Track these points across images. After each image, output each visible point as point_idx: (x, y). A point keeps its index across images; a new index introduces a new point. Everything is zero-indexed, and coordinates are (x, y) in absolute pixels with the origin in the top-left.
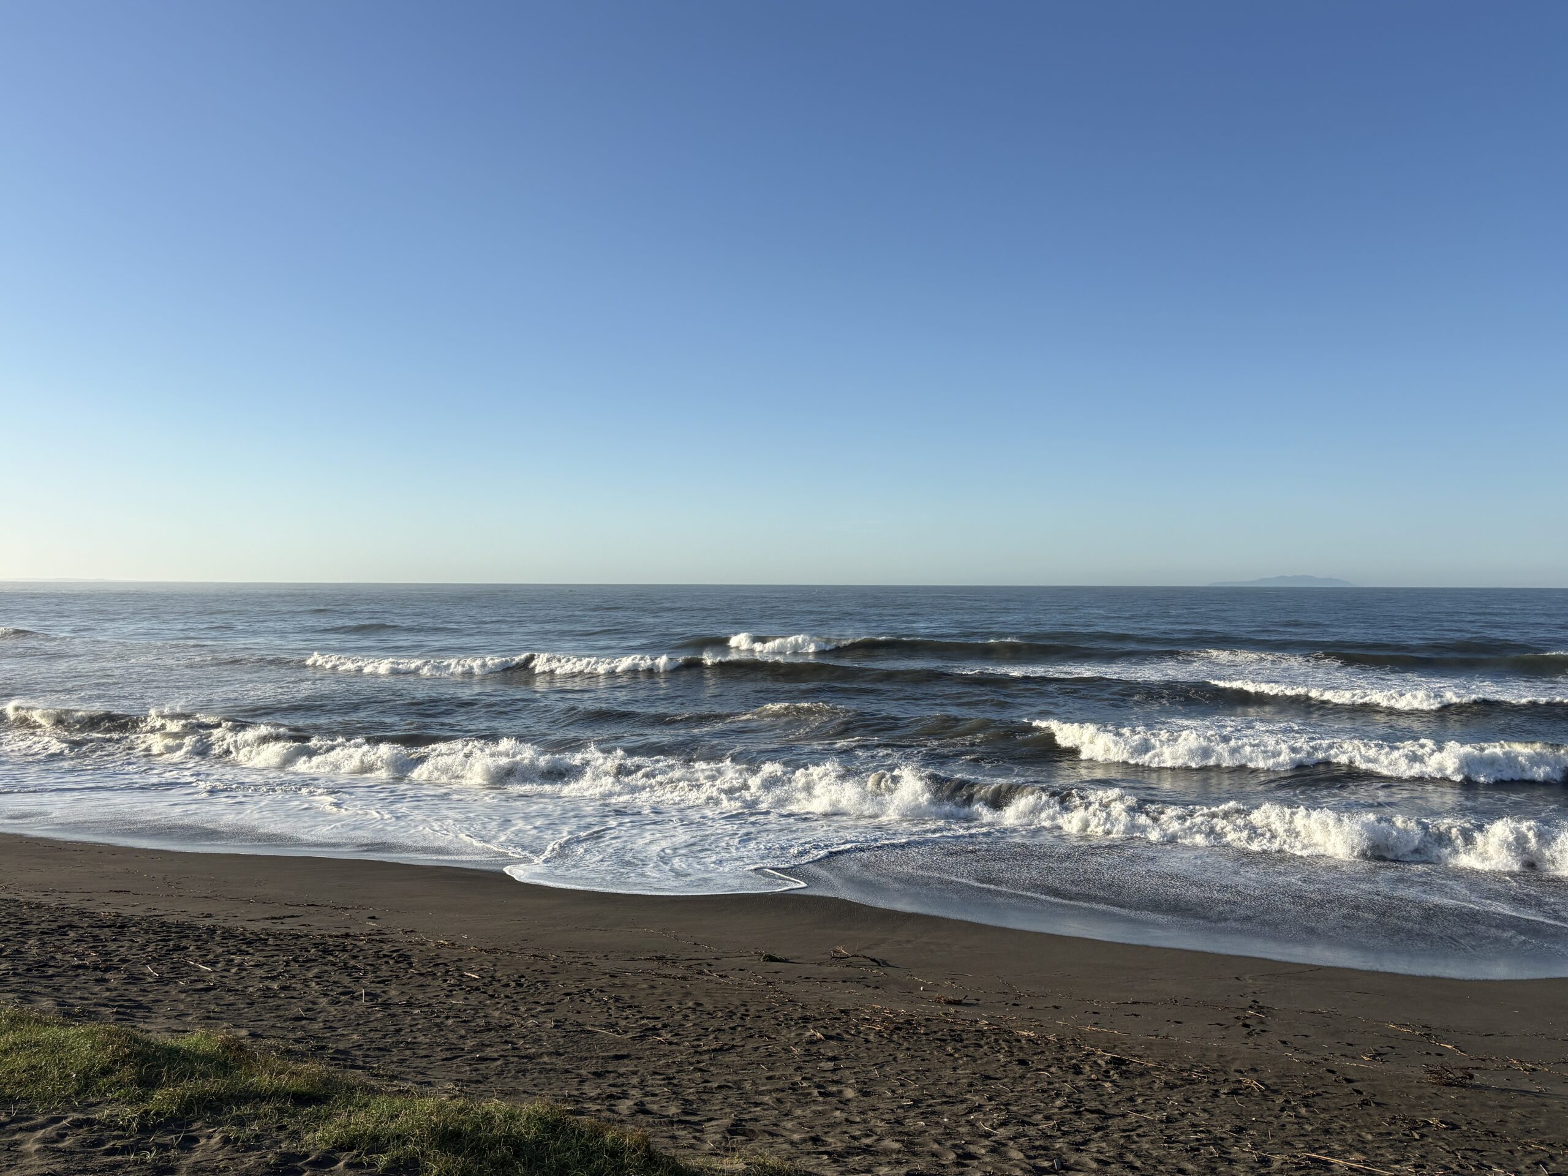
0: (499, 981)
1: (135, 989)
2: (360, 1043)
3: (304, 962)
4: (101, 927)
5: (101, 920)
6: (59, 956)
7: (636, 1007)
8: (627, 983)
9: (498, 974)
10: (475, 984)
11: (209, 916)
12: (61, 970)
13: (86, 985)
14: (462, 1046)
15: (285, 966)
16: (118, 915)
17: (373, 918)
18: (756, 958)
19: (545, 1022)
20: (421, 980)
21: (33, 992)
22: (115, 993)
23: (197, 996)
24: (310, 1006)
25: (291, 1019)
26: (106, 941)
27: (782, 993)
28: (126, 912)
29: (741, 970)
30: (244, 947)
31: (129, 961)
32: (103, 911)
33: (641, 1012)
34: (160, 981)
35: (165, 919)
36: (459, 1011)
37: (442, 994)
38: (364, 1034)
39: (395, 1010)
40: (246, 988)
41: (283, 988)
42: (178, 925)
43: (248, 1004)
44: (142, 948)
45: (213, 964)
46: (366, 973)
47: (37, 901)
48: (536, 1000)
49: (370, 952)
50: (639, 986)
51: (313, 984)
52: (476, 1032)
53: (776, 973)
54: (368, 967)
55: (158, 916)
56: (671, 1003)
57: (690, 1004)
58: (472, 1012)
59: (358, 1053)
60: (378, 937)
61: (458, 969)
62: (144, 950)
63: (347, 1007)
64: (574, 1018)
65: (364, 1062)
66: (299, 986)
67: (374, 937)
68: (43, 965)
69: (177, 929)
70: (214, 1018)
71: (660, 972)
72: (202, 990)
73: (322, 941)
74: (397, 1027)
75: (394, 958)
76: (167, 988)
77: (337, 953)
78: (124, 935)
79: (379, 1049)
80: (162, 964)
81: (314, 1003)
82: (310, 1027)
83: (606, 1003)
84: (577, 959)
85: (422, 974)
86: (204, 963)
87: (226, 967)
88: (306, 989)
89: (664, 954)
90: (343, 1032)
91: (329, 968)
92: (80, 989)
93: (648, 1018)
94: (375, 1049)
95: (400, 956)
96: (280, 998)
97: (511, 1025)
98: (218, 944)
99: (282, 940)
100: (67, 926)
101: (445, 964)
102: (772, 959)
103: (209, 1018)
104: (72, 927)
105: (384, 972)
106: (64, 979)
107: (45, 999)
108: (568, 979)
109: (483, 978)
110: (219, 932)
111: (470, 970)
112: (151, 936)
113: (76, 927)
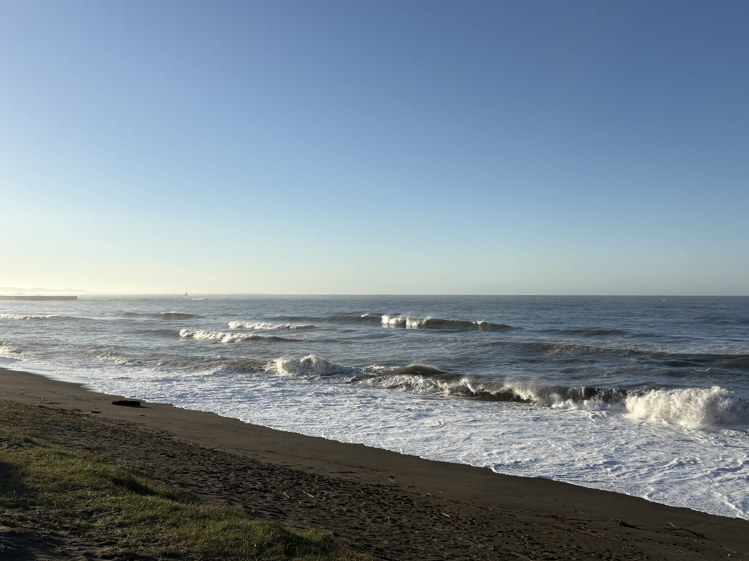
0: (461, 520)
1: (279, 503)
2: (388, 546)
3: (358, 498)
4: (262, 469)
5: (262, 466)
6: (244, 483)
7: (541, 544)
8: (536, 529)
9: (461, 516)
10: (448, 520)
11: (311, 468)
12: (245, 490)
13: (257, 499)
14: (442, 555)
15: (349, 499)
16: (270, 464)
17: (392, 477)
18: (615, 523)
19: (488, 547)
20: (418, 515)
21: (233, 500)
22: (270, 504)
23: (307, 510)
24: (362, 522)
25: (353, 528)
26: (265, 477)
27: (633, 547)
28: (274, 463)
29: (605, 529)
30: (329, 486)
31: (275, 488)
32: (263, 461)
33: (544, 548)
34: (290, 500)
35: (291, 468)
36: (440, 534)
37: (430, 524)
38: (390, 541)
39: (405, 530)
40: (330, 508)
41: (348, 511)
42: (297, 472)
43: (331, 517)
44: (281, 482)
45: (314, 494)
46: (389, 507)
47: (234, 454)
48: (482, 533)
49: (392, 496)
50: (542, 532)
51: (363, 511)
52: (449, 548)
53: (628, 534)
54: (391, 504)
55: (288, 466)
56: (563, 544)
57: (574, 546)
58: (447, 536)
59: (387, 551)
60: (395, 488)
61: (439, 510)
62: (282, 483)
63: (381, 525)
64: (505, 546)
65: (391, 557)
66: (356, 511)
67: (393, 488)
68: (237, 486)
69: (297, 474)
70: (315, 523)
71: (554, 525)
72: (309, 507)
73: (367, 487)
74: (407, 540)
75: (404, 501)
76: (293, 504)
77: (375, 495)
78: (273, 475)
79: (399, 551)
80: (291, 491)
81: (364, 521)
82: (362, 534)
83: (523, 540)
84: (505, 512)
85: (419, 511)
86: (310, 493)
87: (320, 497)
88: (360, 513)
89: (556, 515)
90: (380, 539)
91: (371, 502)
92: (254, 500)
93: (548, 552)
94: (396, 550)
95: (407, 500)
96: (347, 516)
97: (469, 546)
98: (316, 484)
99: (347, 485)
100: (247, 467)
101: (431, 507)
102: (625, 525)
103: (313, 522)
104: (249, 468)
105: (399, 508)
106: (247, 495)
107: (238, 504)
108: (500, 523)
109: (452, 517)
110: (316, 477)
111: (445, 512)
112: (285, 476)
113: (251, 468)
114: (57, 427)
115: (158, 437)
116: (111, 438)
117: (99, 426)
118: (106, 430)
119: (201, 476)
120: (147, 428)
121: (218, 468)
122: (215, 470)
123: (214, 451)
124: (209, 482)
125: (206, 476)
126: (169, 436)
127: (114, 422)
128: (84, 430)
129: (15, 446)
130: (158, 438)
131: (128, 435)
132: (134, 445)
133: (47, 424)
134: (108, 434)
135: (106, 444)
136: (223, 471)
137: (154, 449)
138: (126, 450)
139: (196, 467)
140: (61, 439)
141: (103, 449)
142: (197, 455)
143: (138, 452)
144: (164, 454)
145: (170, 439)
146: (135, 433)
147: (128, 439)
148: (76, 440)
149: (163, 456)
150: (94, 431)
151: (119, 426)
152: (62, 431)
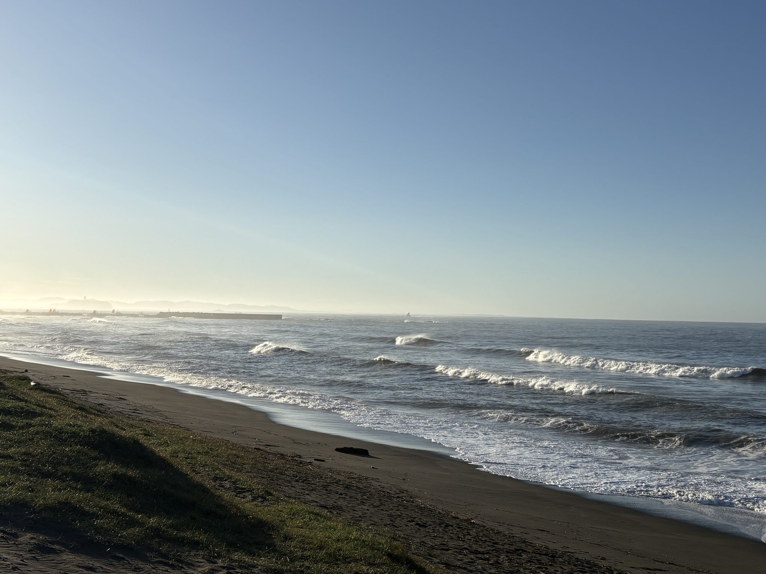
4: (541, 554)
5: (539, 549)
11: (603, 559)
16: (547, 547)
26: (546, 565)
28: (552, 546)
32: (538, 543)
35: (577, 555)
42: (588, 562)
47: (496, 529)
55: (571, 553)
69: (587, 565)
78: (556, 563)
100: (520, 550)
112: (573, 566)
113: (525, 551)
114: (283, 477)
115: (398, 497)
116: (346, 495)
117: (327, 478)
118: (338, 484)
119: (465, 555)
120: (382, 484)
121: (483, 546)
122: (480, 550)
123: (471, 522)
124: (478, 564)
125: (472, 556)
126: (411, 497)
127: (343, 474)
128: (312, 482)
129: (260, 499)
130: (398, 499)
131: (364, 493)
132: (375, 507)
133: (271, 471)
134: (341, 489)
135: (341, 502)
136: (490, 552)
137: (399, 513)
138: (366, 512)
139: (456, 543)
140: (290, 491)
141: (340, 508)
142: (452, 526)
143: (380, 516)
144: (413, 521)
145: (413, 502)
146: (369, 490)
147: (365, 497)
148: (308, 494)
149: (411, 523)
150: (324, 484)
151: (349, 480)
152: (289, 482)
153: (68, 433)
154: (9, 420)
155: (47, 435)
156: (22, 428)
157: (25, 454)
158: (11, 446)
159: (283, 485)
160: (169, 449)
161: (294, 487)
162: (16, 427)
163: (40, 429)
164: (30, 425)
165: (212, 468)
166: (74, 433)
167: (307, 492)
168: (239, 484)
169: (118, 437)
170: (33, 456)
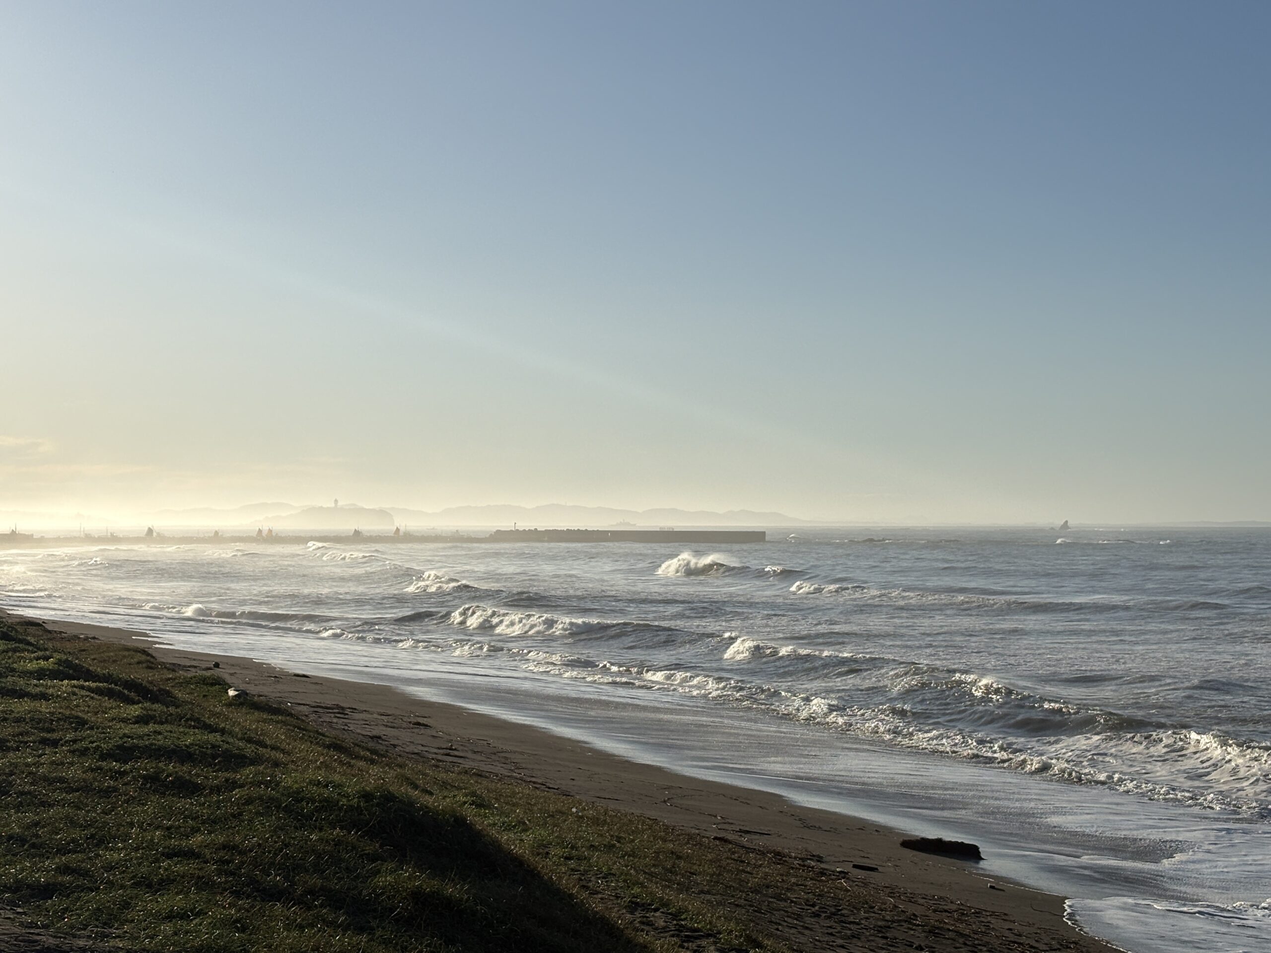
114: (782, 904)
117: (886, 910)
118: (910, 923)
120: (1016, 927)
127: (921, 901)
128: (851, 919)
133: (756, 892)
134: (918, 937)
140: (802, 939)
146: (986, 939)
148: (843, 947)
150: (880, 923)
151: (937, 916)
152: (798, 917)
153: (313, 801)
154: (190, 772)
155: (270, 805)
156: (217, 790)
157: (224, 847)
158: (195, 831)
159: (785, 924)
160: (528, 837)
161: (811, 929)
162: (204, 788)
163: (255, 792)
164: (233, 785)
165: (625, 881)
166: (326, 800)
167: (840, 942)
168: (685, 919)
169: (420, 809)
170: (242, 853)
